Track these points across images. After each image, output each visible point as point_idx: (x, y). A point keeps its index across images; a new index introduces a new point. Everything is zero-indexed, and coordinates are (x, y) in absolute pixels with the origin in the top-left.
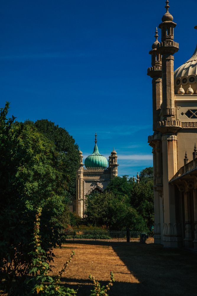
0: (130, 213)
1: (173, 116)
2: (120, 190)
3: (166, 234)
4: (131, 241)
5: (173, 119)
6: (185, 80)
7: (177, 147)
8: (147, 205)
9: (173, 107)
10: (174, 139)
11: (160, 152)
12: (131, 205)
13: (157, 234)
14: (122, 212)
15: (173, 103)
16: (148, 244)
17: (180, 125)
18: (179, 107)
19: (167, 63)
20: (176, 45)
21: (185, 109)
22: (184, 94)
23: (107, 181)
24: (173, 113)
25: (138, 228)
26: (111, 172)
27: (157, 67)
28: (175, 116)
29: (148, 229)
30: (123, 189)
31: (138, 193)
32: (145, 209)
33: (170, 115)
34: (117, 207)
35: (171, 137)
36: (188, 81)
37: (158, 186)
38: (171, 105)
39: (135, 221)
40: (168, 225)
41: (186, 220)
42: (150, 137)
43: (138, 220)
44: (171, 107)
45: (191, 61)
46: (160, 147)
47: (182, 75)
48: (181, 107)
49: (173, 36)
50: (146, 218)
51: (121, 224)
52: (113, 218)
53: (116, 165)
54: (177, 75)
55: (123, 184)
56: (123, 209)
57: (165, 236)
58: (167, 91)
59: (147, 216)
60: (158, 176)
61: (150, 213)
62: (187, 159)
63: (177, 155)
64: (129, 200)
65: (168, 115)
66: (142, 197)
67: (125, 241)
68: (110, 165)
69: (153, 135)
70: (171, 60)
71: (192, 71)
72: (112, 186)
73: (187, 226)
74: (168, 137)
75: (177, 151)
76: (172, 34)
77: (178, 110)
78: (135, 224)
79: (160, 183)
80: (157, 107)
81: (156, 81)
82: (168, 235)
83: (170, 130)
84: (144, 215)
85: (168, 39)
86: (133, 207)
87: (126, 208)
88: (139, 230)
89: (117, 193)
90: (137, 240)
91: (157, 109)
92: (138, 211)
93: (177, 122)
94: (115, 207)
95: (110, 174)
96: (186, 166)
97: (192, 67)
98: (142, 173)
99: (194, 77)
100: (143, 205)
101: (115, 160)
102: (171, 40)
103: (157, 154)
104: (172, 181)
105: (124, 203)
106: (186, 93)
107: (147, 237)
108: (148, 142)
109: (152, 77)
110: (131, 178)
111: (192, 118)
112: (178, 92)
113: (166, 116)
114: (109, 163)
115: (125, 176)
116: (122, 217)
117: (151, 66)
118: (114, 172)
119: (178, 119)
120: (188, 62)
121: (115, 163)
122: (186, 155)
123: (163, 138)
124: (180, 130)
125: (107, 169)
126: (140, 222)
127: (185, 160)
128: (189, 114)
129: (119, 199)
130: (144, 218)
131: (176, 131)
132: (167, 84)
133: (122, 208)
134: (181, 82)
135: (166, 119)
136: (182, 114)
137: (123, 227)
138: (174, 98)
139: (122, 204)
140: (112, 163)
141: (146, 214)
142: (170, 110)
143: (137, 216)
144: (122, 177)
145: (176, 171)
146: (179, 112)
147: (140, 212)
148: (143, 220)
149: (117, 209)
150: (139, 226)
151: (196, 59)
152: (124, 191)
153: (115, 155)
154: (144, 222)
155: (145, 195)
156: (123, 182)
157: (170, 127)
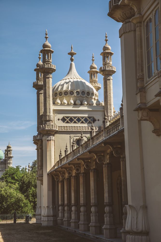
0: (18, 199)
1: (51, 121)
2: (13, 178)
3: (44, 215)
4: (17, 222)
5: (52, 124)
6: (61, 94)
7: (54, 145)
8: (33, 191)
9: (52, 114)
10: (52, 139)
11: (42, 149)
12: (20, 192)
13: (38, 215)
14: (12, 197)
15: (52, 111)
16: (30, 224)
17: (56, 128)
18: (56, 114)
19: (47, 80)
20: (54, 67)
21: (61, 116)
22: (60, 104)
23: (2, 171)
24: (51, 118)
25: (25, 211)
26: (6, 163)
27: (41, 81)
28: (53, 121)
29: (33, 211)
30: (16, 178)
31: (26, 181)
32: (31, 194)
33: (49, 121)
34: (8, 194)
35: (50, 138)
36: (63, 95)
37: (39, 176)
38: (50, 113)
39: (23, 205)
40: (46, 207)
41: (60, 203)
42: (34, 137)
43: (25, 204)
44: (50, 114)
45: (66, 79)
46: (42, 145)
47: (59, 90)
48: (58, 114)
49: (51, 60)
50: (32, 202)
51: (11, 208)
52: (4, 203)
53: (11, 157)
54: (55, 89)
55: (16, 173)
56: (13, 196)
57: (44, 216)
58: (47, 102)
59: (33, 200)
60: (39, 168)
61: (35, 198)
62: (61, 155)
63: (55, 152)
64: (18, 188)
65: (48, 121)
66: (29, 184)
67: (13, 222)
68: (5, 157)
69: (37, 135)
70: (50, 78)
71: (66, 87)
72: (6, 175)
73: (60, 208)
74: (48, 138)
75: (54, 149)
76: (51, 58)
77: (55, 117)
78: (22, 208)
79: (41, 173)
80: (40, 113)
81: (40, 92)
82: (45, 216)
83: (49, 132)
84: (31, 199)
85: (47, 62)
86: (21, 193)
87: (15, 194)
88: (25, 212)
89: (10, 181)
90: (23, 221)
91: (40, 115)
92: (25, 196)
93: (55, 126)
94: (6, 193)
95: (6, 165)
96: (61, 160)
97: (66, 84)
98: (34, 163)
99: (68, 92)
100: (30, 192)
101: (10, 153)
102: (50, 63)
103: (39, 150)
104: (50, 172)
105: (14, 190)
106: (61, 104)
107: (31, 218)
108: (33, 141)
109: (36, 89)
110: (23, 168)
111: (66, 123)
112: (56, 103)
113: (46, 121)
114: (5, 155)
115: (18, 166)
116: (12, 202)
117: (36, 81)
118: (9, 163)
119: (55, 123)
120: (64, 80)
121: (10, 155)
122: (61, 152)
123: (44, 138)
124: (57, 132)
125: (3, 160)
126: (27, 206)
127: (60, 155)
128: (64, 120)
129: (10, 187)
130: (31, 202)
131: (54, 133)
132: (47, 96)
133: (12, 194)
134: (58, 95)
135: (46, 124)
136: (59, 120)
137: (12, 211)
138: (52, 107)
139: (12, 191)
140: (8, 155)
141: (32, 199)
142: (49, 116)
143: (25, 201)
144: (15, 167)
145: (53, 164)
146: (56, 118)
147: (27, 197)
148: (29, 204)
149: (8, 196)
150: (25, 209)
151: (69, 78)
152: (17, 179)
153: (10, 149)
154: (30, 206)
155: (31, 183)
156: (16, 172)
157: (49, 129)
